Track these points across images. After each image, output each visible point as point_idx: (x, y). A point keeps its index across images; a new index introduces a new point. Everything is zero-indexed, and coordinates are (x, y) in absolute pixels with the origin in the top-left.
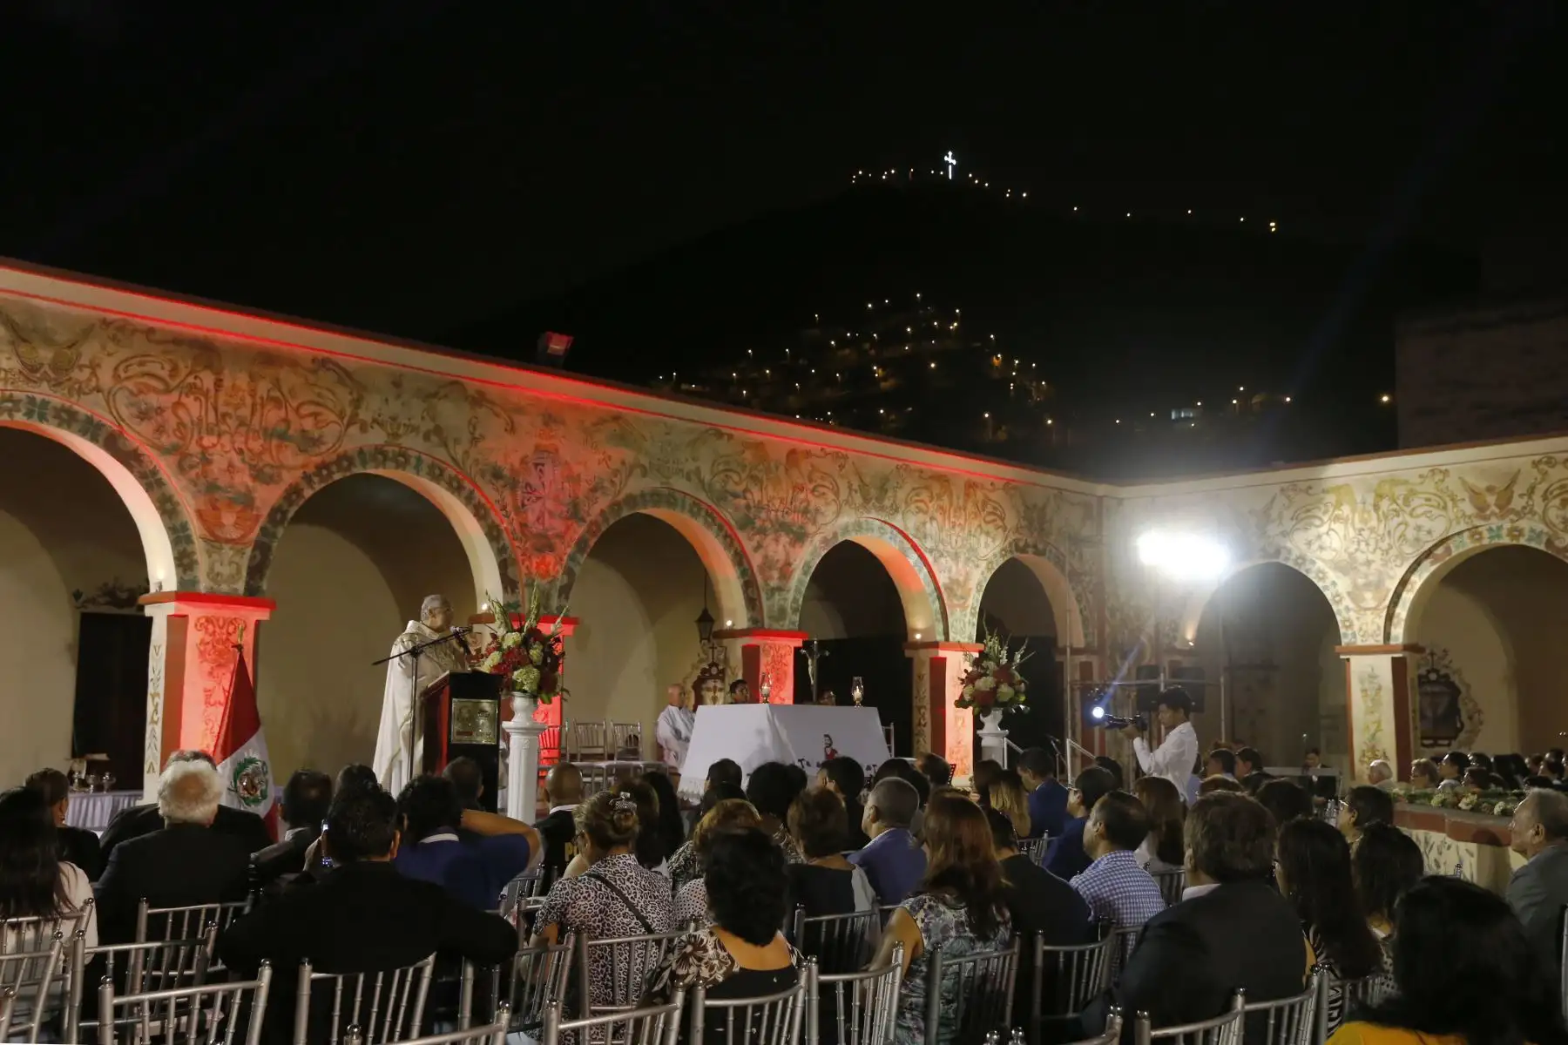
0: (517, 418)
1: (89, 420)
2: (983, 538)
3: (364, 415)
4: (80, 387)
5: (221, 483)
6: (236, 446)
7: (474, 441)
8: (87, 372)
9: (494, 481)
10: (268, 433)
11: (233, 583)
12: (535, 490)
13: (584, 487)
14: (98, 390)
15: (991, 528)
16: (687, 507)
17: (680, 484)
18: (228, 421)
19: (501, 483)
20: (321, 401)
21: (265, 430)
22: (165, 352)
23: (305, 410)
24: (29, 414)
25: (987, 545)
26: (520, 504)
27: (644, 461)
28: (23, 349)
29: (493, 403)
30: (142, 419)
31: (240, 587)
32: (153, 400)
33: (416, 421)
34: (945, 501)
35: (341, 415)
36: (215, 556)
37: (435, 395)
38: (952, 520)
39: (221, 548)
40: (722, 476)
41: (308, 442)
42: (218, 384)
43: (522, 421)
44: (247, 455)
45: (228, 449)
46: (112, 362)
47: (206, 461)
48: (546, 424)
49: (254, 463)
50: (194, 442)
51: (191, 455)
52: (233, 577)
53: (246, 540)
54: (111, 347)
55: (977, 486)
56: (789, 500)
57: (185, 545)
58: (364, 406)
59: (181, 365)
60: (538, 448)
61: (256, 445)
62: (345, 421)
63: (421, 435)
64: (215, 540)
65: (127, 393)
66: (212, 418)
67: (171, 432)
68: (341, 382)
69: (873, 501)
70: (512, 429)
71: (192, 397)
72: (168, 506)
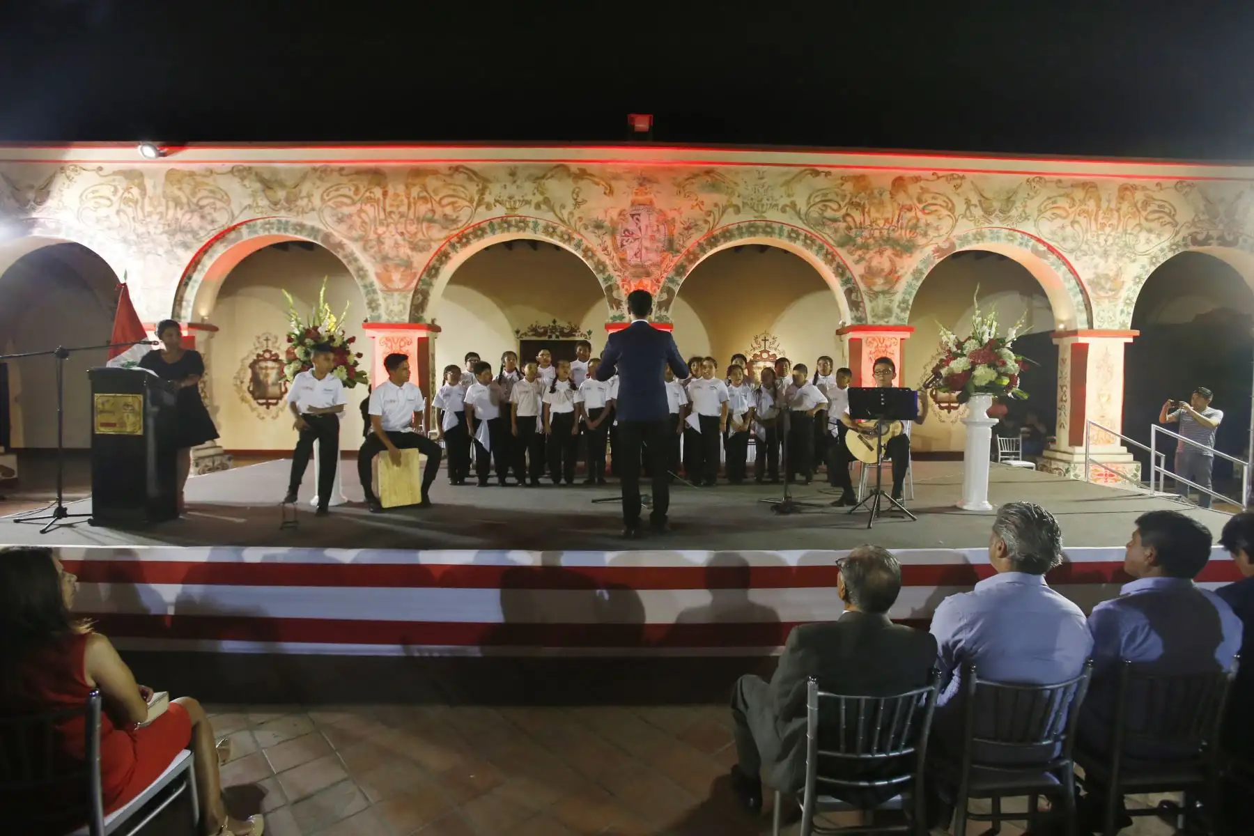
0: (613, 183)
1: (313, 228)
2: (1143, 236)
3: (488, 198)
4: (303, 209)
5: (390, 256)
6: (399, 231)
7: (577, 204)
8: (306, 200)
9: (596, 231)
10: (420, 220)
11: (401, 316)
12: (633, 233)
13: (679, 227)
14: (313, 209)
15: (1154, 225)
16: (786, 233)
17: (772, 215)
18: (393, 216)
19: (603, 231)
20: (455, 194)
21: (418, 219)
22: (351, 180)
23: (445, 202)
24: (279, 230)
25: (1148, 241)
26: (619, 245)
27: (736, 201)
28: (269, 193)
29: (591, 175)
30: (339, 223)
31: (406, 318)
32: (346, 210)
33: (528, 198)
34: (1091, 205)
35: (471, 201)
36: (389, 301)
37: (543, 177)
38: (1100, 220)
39: (393, 295)
40: (820, 205)
41: (448, 221)
42: (385, 194)
43: (618, 185)
44: (407, 236)
45: (393, 234)
46: (321, 191)
47: (380, 241)
48: (641, 185)
49: (411, 240)
50: (372, 232)
51: (370, 240)
52: (401, 311)
53: (408, 288)
54: (318, 183)
55: (1136, 189)
56: (895, 219)
57: (372, 295)
58: (487, 193)
59: (361, 187)
60: (633, 204)
61: (413, 228)
62: (475, 204)
63: (533, 206)
64: (389, 291)
65: (329, 209)
66: (382, 216)
67: (358, 228)
68: (470, 179)
69: (997, 212)
70: (610, 192)
71: (369, 205)
72: (361, 273)
